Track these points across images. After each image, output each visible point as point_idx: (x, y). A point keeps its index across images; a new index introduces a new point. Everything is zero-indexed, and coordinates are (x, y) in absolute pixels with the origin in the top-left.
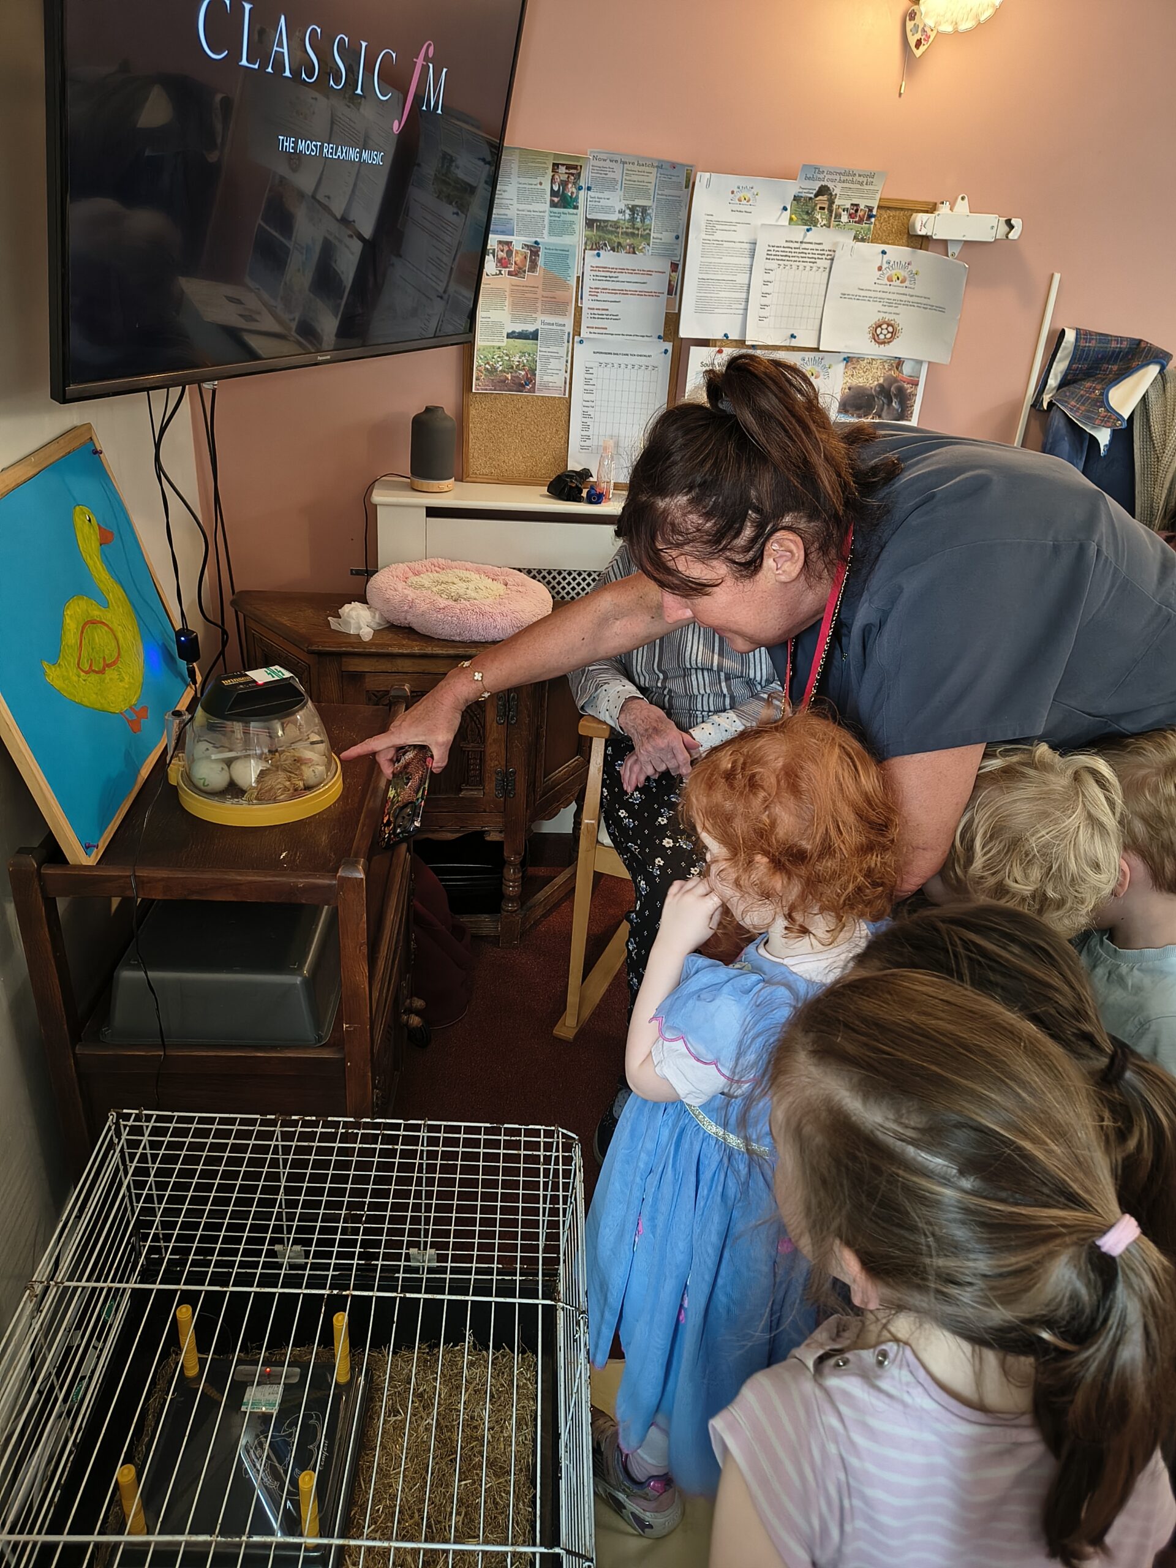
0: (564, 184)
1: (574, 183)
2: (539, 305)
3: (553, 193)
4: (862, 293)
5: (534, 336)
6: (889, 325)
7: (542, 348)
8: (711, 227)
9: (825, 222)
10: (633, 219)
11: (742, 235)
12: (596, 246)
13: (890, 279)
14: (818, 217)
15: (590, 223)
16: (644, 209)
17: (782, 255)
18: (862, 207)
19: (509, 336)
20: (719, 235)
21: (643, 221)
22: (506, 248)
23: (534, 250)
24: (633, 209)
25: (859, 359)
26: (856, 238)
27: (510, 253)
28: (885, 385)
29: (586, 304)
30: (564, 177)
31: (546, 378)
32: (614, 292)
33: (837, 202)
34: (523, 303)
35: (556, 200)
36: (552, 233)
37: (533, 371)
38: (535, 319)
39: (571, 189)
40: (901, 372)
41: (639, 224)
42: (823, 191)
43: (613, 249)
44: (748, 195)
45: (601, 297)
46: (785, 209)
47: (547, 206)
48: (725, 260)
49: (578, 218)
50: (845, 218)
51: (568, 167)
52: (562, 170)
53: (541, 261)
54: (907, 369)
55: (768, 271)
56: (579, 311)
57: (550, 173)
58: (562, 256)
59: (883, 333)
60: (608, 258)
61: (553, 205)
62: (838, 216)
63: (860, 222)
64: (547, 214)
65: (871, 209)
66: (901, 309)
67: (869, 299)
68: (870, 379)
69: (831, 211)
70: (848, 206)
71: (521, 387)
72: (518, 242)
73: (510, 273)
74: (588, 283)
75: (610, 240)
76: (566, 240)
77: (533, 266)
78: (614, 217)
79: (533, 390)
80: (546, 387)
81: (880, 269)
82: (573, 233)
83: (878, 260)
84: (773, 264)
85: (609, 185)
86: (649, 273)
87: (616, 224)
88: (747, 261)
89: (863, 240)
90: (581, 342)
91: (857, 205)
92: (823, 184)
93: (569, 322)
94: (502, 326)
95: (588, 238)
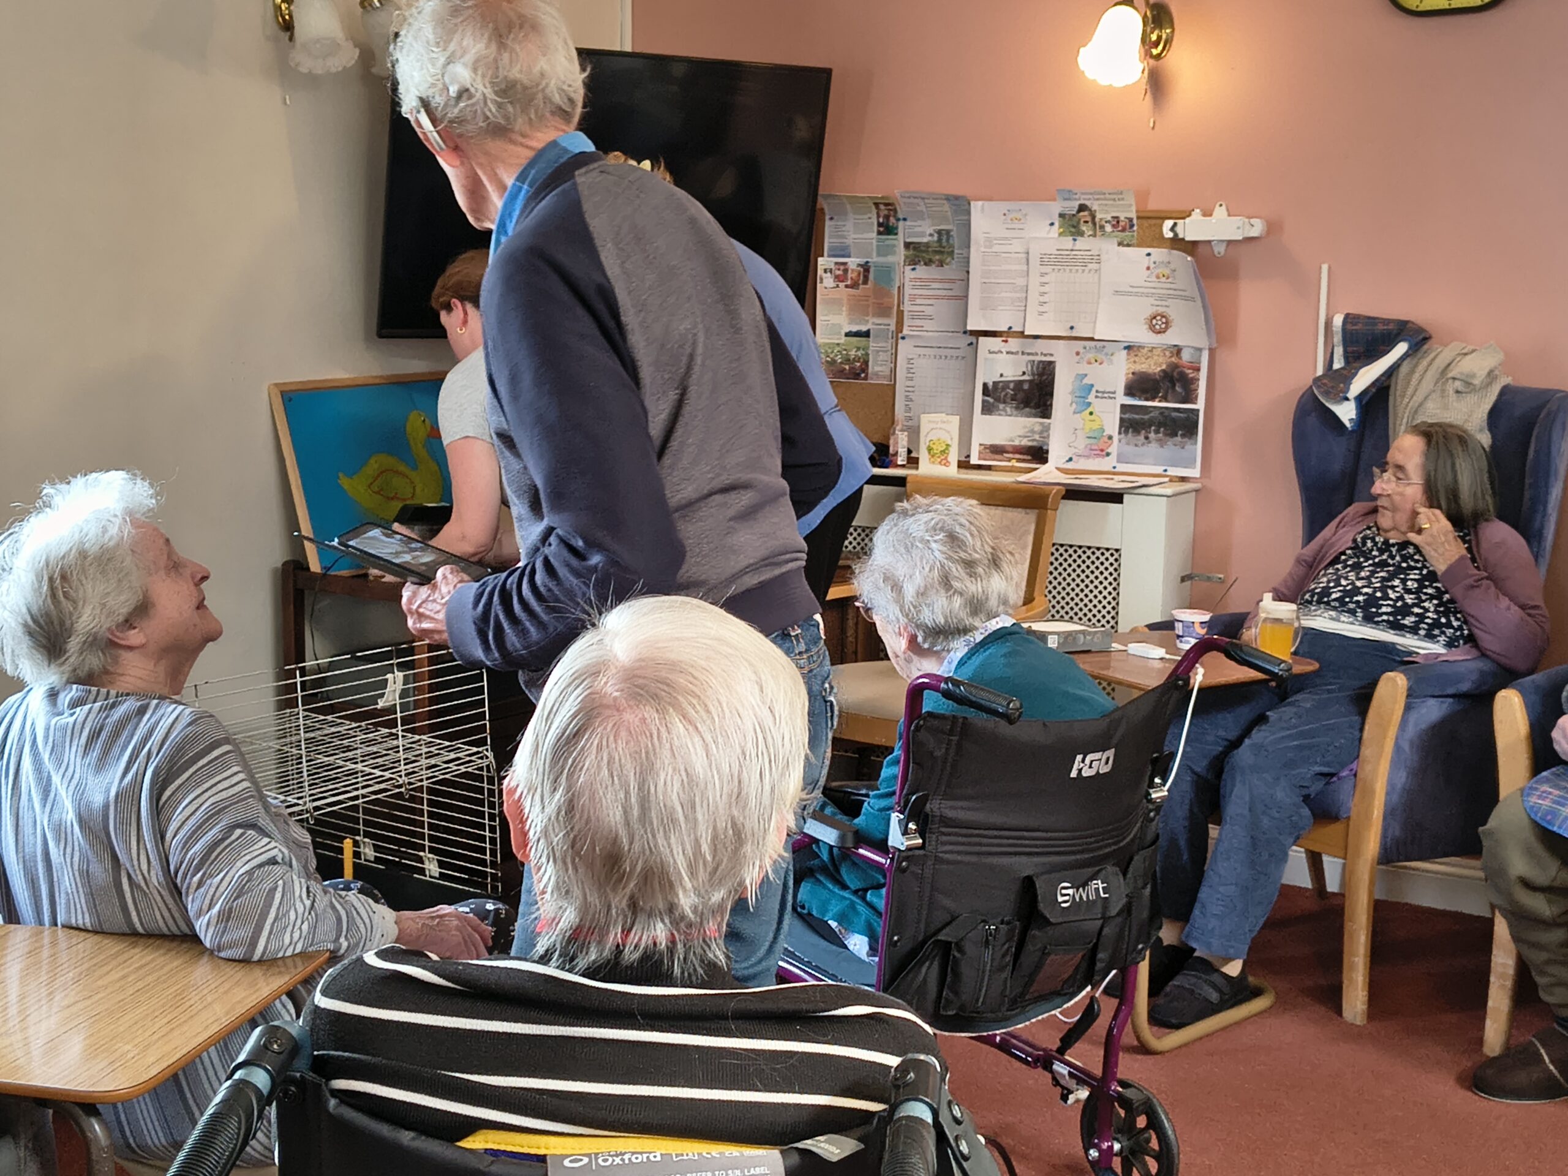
0: (887, 217)
1: (895, 216)
2: (870, 309)
3: (880, 225)
4: (1131, 290)
5: (867, 334)
6: (1163, 317)
7: (873, 344)
8: (989, 242)
9: (1091, 233)
10: (940, 240)
11: (1017, 247)
12: (913, 262)
13: (1158, 277)
14: (1084, 228)
15: (907, 245)
16: (948, 232)
17: (1058, 261)
18: (1122, 218)
19: (847, 335)
20: (996, 248)
21: (948, 240)
22: (842, 267)
23: (866, 268)
24: (939, 232)
25: (1140, 347)
26: (1120, 244)
27: (846, 271)
28: (1169, 370)
29: (907, 307)
30: (886, 212)
31: (877, 369)
32: (928, 297)
33: (1099, 216)
34: (858, 309)
35: (881, 229)
36: (879, 255)
37: (866, 363)
38: (867, 321)
39: (892, 220)
40: (1180, 358)
41: (944, 243)
42: (1082, 208)
43: (926, 264)
44: (1019, 216)
45: (918, 301)
46: (1052, 224)
47: (874, 235)
48: (1004, 267)
49: (899, 240)
50: (1108, 228)
51: (886, 205)
52: (882, 207)
53: (871, 276)
54: (1186, 356)
55: (1043, 275)
56: (900, 314)
57: (874, 211)
58: (887, 272)
59: (1159, 323)
60: (922, 271)
61: (879, 233)
62: (1102, 227)
63: (1123, 230)
64: (874, 241)
65: (1131, 220)
66: (1169, 302)
67: (1142, 295)
68: (1154, 366)
69: (1094, 224)
70: (1109, 218)
71: (857, 376)
72: (853, 262)
73: (847, 286)
74: (908, 291)
75: (923, 258)
76: (890, 259)
77: (865, 282)
78: (925, 240)
79: (866, 378)
80: (876, 374)
81: (1148, 268)
82: (894, 253)
83: (1146, 261)
84: (1048, 269)
85: (920, 216)
86: (952, 281)
87: (927, 245)
88: (1025, 267)
89: (1128, 245)
90: (903, 338)
91: (1117, 217)
92: (1082, 202)
93: (892, 322)
94: (840, 326)
95: (906, 257)
